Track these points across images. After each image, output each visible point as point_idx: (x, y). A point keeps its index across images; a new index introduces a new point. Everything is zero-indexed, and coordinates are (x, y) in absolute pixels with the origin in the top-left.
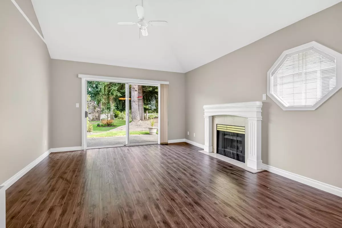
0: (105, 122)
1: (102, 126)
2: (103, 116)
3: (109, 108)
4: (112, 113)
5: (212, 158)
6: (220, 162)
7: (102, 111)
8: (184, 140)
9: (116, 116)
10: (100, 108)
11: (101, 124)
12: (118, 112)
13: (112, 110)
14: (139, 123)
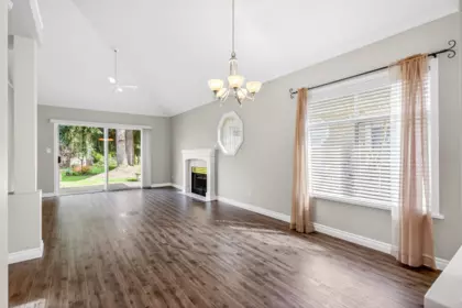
0: (78, 169)
1: (74, 174)
2: (75, 161)
3: (84, 150)
4: (89, 156)
5: (188, 197)
6: (194, 200)
7: (73, 154)
8: (169, 184)
9: (95, 161)
10: (70, 149)
11: (71, 172)
12: (98, 155)
13: (89, 153)
14: (126, 170)
